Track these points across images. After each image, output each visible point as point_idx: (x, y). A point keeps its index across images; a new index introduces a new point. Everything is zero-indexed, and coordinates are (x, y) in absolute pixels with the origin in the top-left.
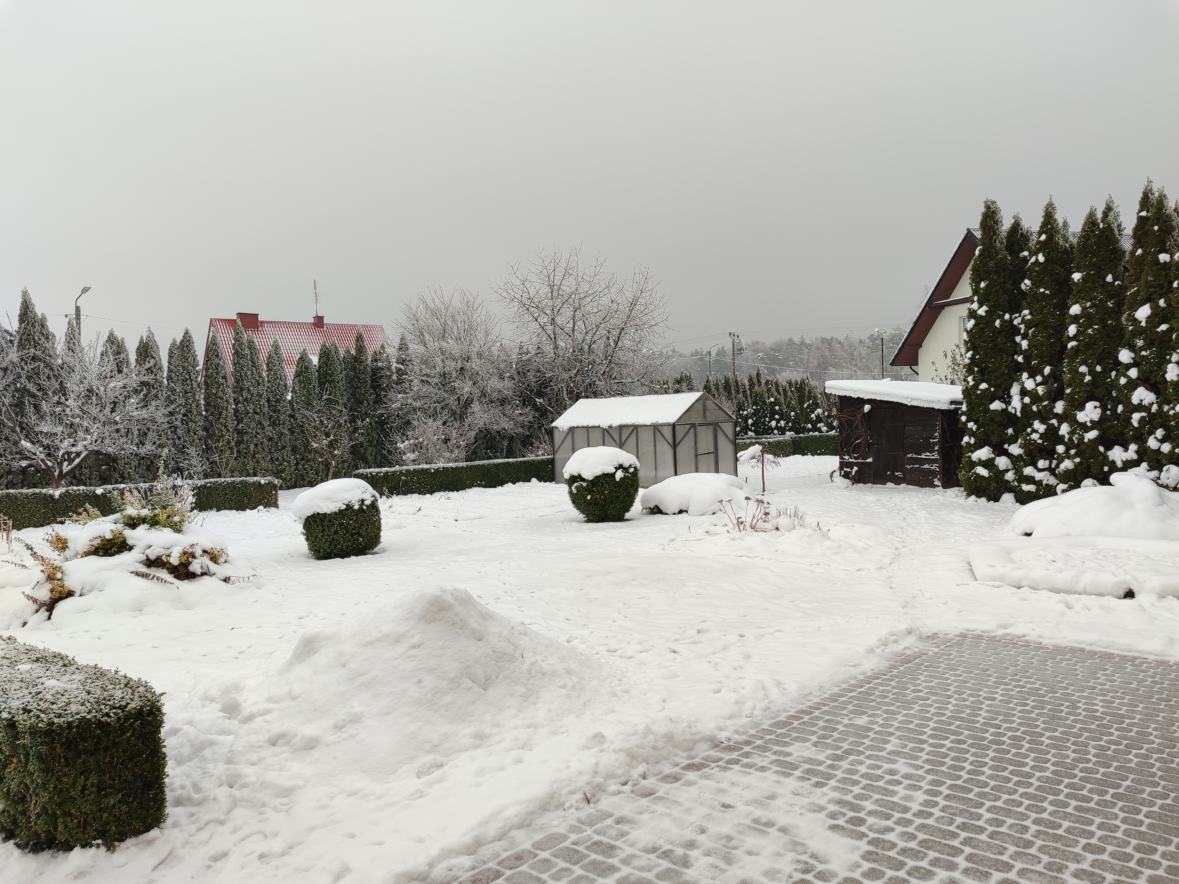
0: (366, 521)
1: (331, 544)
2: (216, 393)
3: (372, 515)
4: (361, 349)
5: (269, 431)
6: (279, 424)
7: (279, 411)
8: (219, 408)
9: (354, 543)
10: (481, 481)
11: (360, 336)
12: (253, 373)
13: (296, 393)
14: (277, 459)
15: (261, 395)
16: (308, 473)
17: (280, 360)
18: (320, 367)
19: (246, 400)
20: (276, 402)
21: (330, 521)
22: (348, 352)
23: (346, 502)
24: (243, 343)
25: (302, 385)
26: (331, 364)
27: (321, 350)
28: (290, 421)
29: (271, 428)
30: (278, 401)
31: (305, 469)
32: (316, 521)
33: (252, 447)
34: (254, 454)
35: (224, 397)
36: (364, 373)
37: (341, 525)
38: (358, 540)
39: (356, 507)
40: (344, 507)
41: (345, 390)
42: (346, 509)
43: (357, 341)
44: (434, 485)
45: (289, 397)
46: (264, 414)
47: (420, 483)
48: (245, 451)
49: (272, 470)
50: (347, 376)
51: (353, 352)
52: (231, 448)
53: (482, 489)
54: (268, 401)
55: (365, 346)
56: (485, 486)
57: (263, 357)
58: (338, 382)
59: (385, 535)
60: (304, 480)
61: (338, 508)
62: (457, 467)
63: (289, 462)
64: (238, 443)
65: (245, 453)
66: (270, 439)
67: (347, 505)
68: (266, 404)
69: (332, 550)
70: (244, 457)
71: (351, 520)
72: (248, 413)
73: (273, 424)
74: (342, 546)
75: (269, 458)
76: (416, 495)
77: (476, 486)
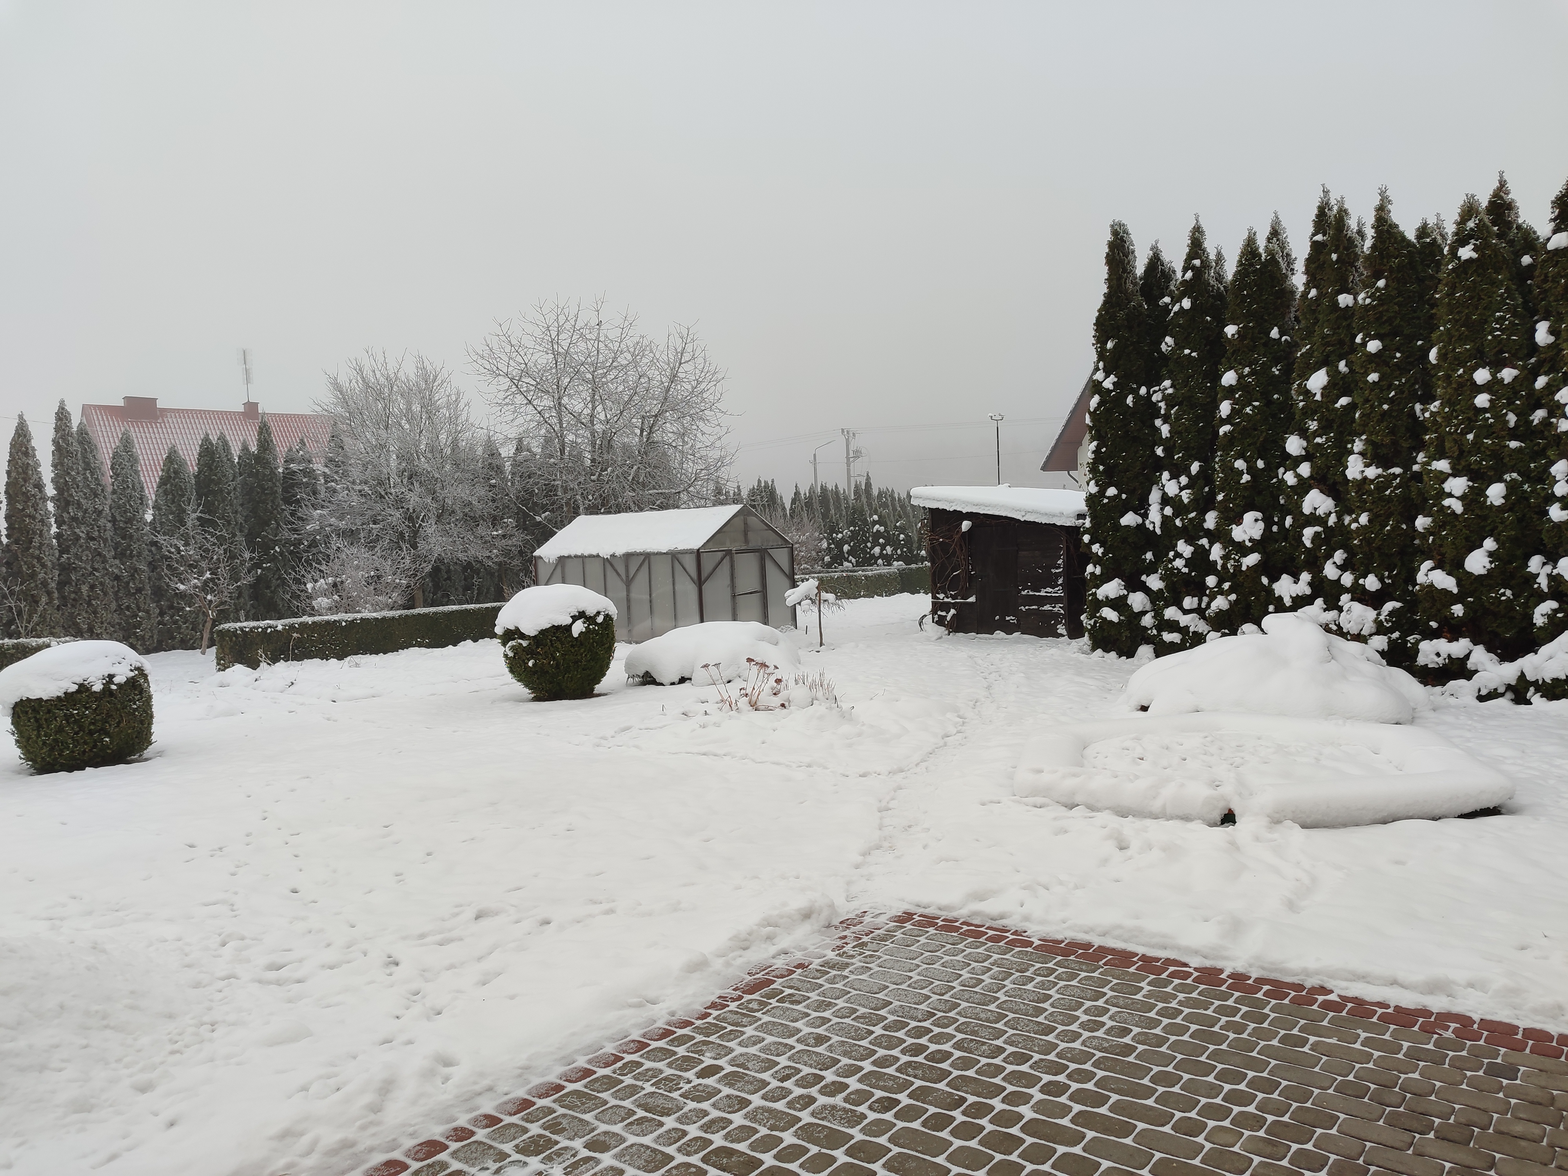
0: (117, 710)
1: (52, 749)
2: (23, 509)
3: (130, 701)
4: (265, 444)
5: (115, 566)
6: (131, 556)
7: (131, 536)
8: (28, 532)
9: (95, 746)
10: (423, 638)
11: (265, 426)
12: (86, 478)
13: (159, 509)
14: (128, 608)
15: (100, 512)
16: (180, 627)
17: (134, 460)
18: (200, 472)
19: (74, 519)
20: (126, 523)
21: (49, 711)
22: (245, 448)
23: (79, 680)
24: (70, 434)
25: (170, 497)
26: (216, 468)
27: (201, 446)
28: (150, 551)
29: (117, 562)
30: (129, 521)
31: (176, 622)
32: (27, 712)
33: (85, 589)
34: (90, 600)
35: (37, 515)
36: (271, 480)
37: (67, 717)
38: (102, 740)
39: (98, 687)
40: (74, 688)
41: (242, 505)
42: (78, 691)
43: (260, 433)
44: (347, 645)
45: (149, 517)
46: (105, 541)
47: (324, 643)
48: (73, 596)
49: (119, 624)
50: (244, 483)
51: (254, 449)
52: (49, 593)
53: (423, 650)
54: (114, 521)
55: (272, 441)
56: (428, 646)
57: (105, 455)
58: (229, 493)
59: (160, 730)
60: (173, 638)
61: (64, 691)
62: (384, 619)
63: (147, 612)
64: (61, 585)
65: (74, 600)
66: (117, 578)
67: (81, 686)
68: (109, 525)
69: (55, 759)
70: (73, 606)
71: (87, 709)
72: (78, 538)
73: (122, 555)
74: (73, 752)
75: (114, 606)
76: (317, 661)
77: (414, 646)
